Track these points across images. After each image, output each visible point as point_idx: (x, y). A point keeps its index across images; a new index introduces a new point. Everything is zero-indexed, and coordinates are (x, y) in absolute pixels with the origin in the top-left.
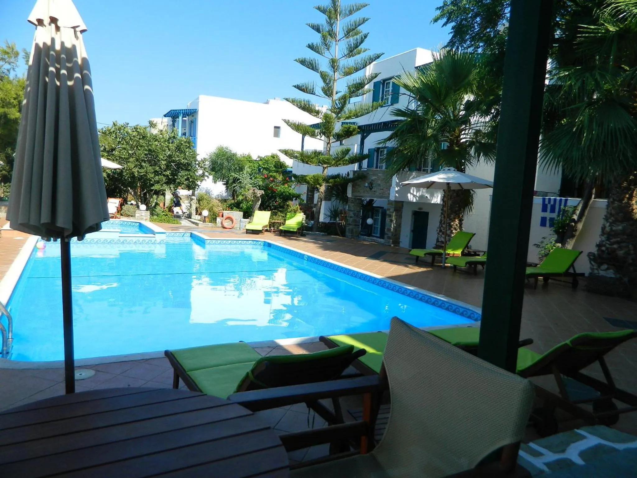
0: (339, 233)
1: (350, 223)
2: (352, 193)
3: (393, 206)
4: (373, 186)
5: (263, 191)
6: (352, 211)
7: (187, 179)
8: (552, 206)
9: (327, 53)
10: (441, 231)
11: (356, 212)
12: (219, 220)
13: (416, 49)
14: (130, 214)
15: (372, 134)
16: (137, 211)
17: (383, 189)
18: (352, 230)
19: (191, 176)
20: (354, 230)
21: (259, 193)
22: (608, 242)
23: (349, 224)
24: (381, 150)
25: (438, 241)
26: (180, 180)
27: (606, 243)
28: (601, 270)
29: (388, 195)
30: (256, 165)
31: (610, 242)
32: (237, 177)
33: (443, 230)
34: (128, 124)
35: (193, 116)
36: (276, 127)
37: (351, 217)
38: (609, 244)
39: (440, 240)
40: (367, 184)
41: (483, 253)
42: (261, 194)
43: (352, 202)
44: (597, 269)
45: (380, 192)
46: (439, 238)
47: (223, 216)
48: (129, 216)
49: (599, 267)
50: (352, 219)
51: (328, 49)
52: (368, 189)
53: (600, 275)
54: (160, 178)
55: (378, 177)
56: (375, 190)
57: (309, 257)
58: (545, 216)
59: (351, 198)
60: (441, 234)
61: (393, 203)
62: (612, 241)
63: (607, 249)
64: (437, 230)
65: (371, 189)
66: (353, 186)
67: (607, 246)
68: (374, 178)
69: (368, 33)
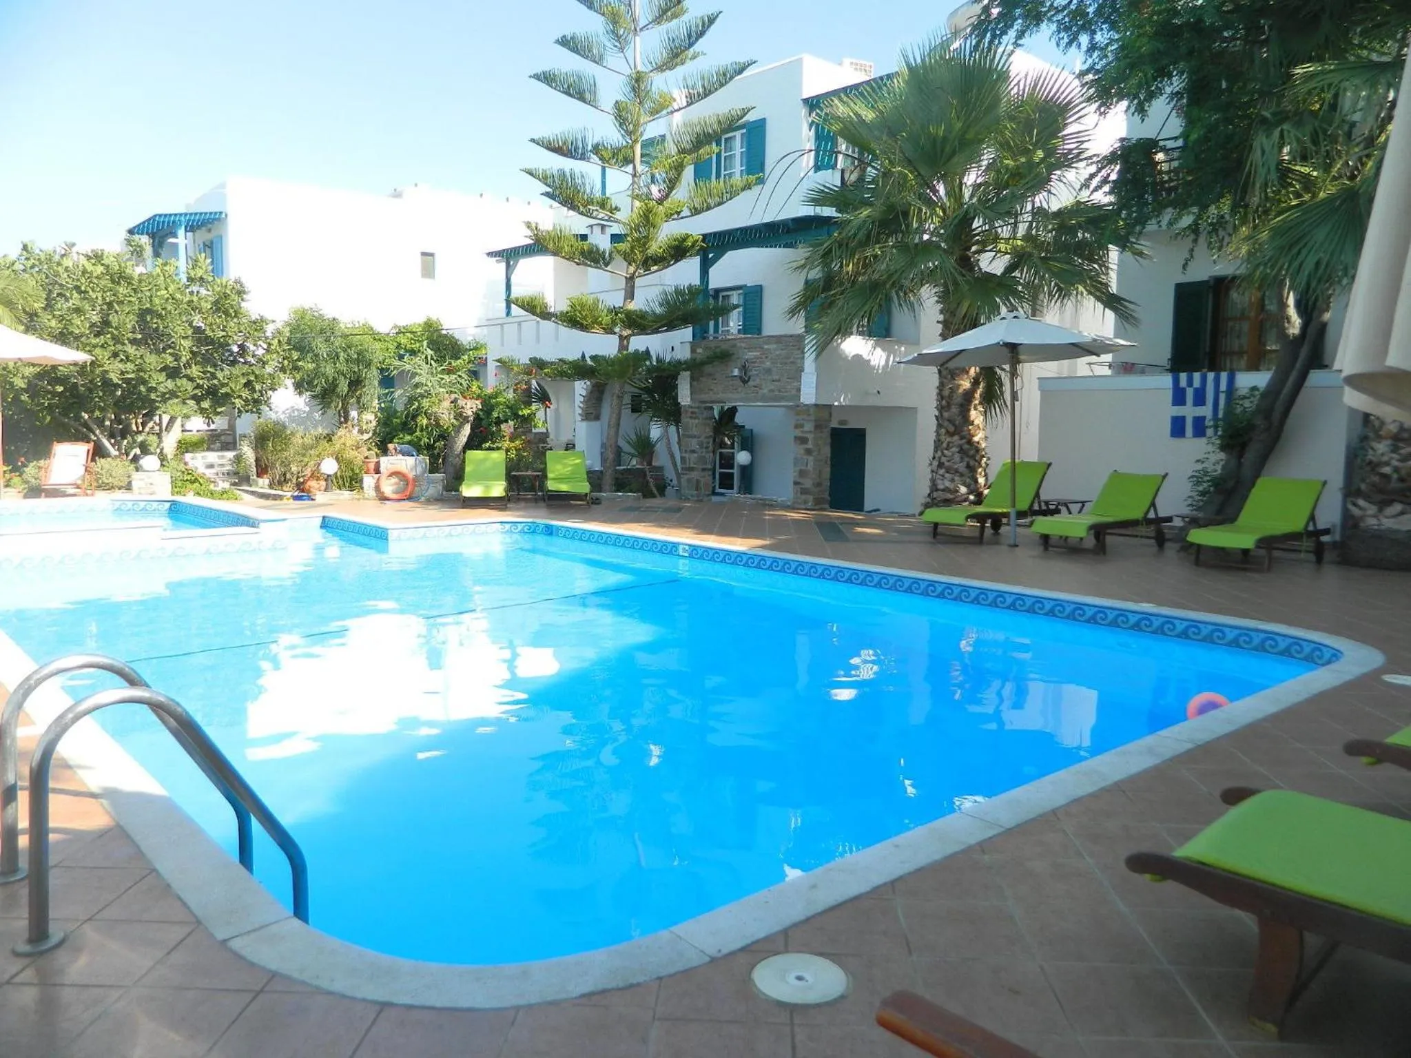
0: (656, 492)
1: (692, 465)
2: (691, 394)
3: (812, 418)
4: (749, 373)
5: (478, 402)
6: (694, 437)
7: (248, 384)
8: (1196, 390)
9: (614, 59)
10: (941, 465)
11: (702, 439)
12: (369, 481)
13: (800, 61)
14: (116, 483)
15: (730, 252)
16: (136, 476)
17: (779, 381)
18: (698, 481)
19: (256, 377)
20: (702, 480)
21: (469, 406)
22: (1394, 455)
23: (691, 469)
24: (721, 294)
25: (934, 488)
26: (231, 388)
27: (1392, 458)
28: (1387, 517)
29: (794, 392)
30: (392, 347)
31: (1399, 454)
32: (409, 371)
33: (947, 464)
34: (74, 245)
35: (210, 230)
36: (424, 254)
37: (693, 452)
38: (1399, 460)
39: (941, 487)
40: (736, 372)
41: (1080, 505)
42: (474, 410)
43: (693, 416)
44: (1374, 516)
45: (773, 387)
46: (939, 482)
47: (377, 471)
48: (113, 487)
49: (1381, 510)
50: (696, 455)
51: (622, 50)
52: (738, 382)
53: (1383, 527)
54: (179, 384)
55: (764, 354)
56: (758, 382)
57: (694, 548)
58: (1180, 415)
59: (690, 407)
60: (942, 471)
61: (812, 411)
62: (1403, 451)
63: (1396, 470)
64: (931, 464)
65: (745, 382)
66: (692, 379)
67: (1395, 463)
68: (751, 355)
69: (720, 12)
